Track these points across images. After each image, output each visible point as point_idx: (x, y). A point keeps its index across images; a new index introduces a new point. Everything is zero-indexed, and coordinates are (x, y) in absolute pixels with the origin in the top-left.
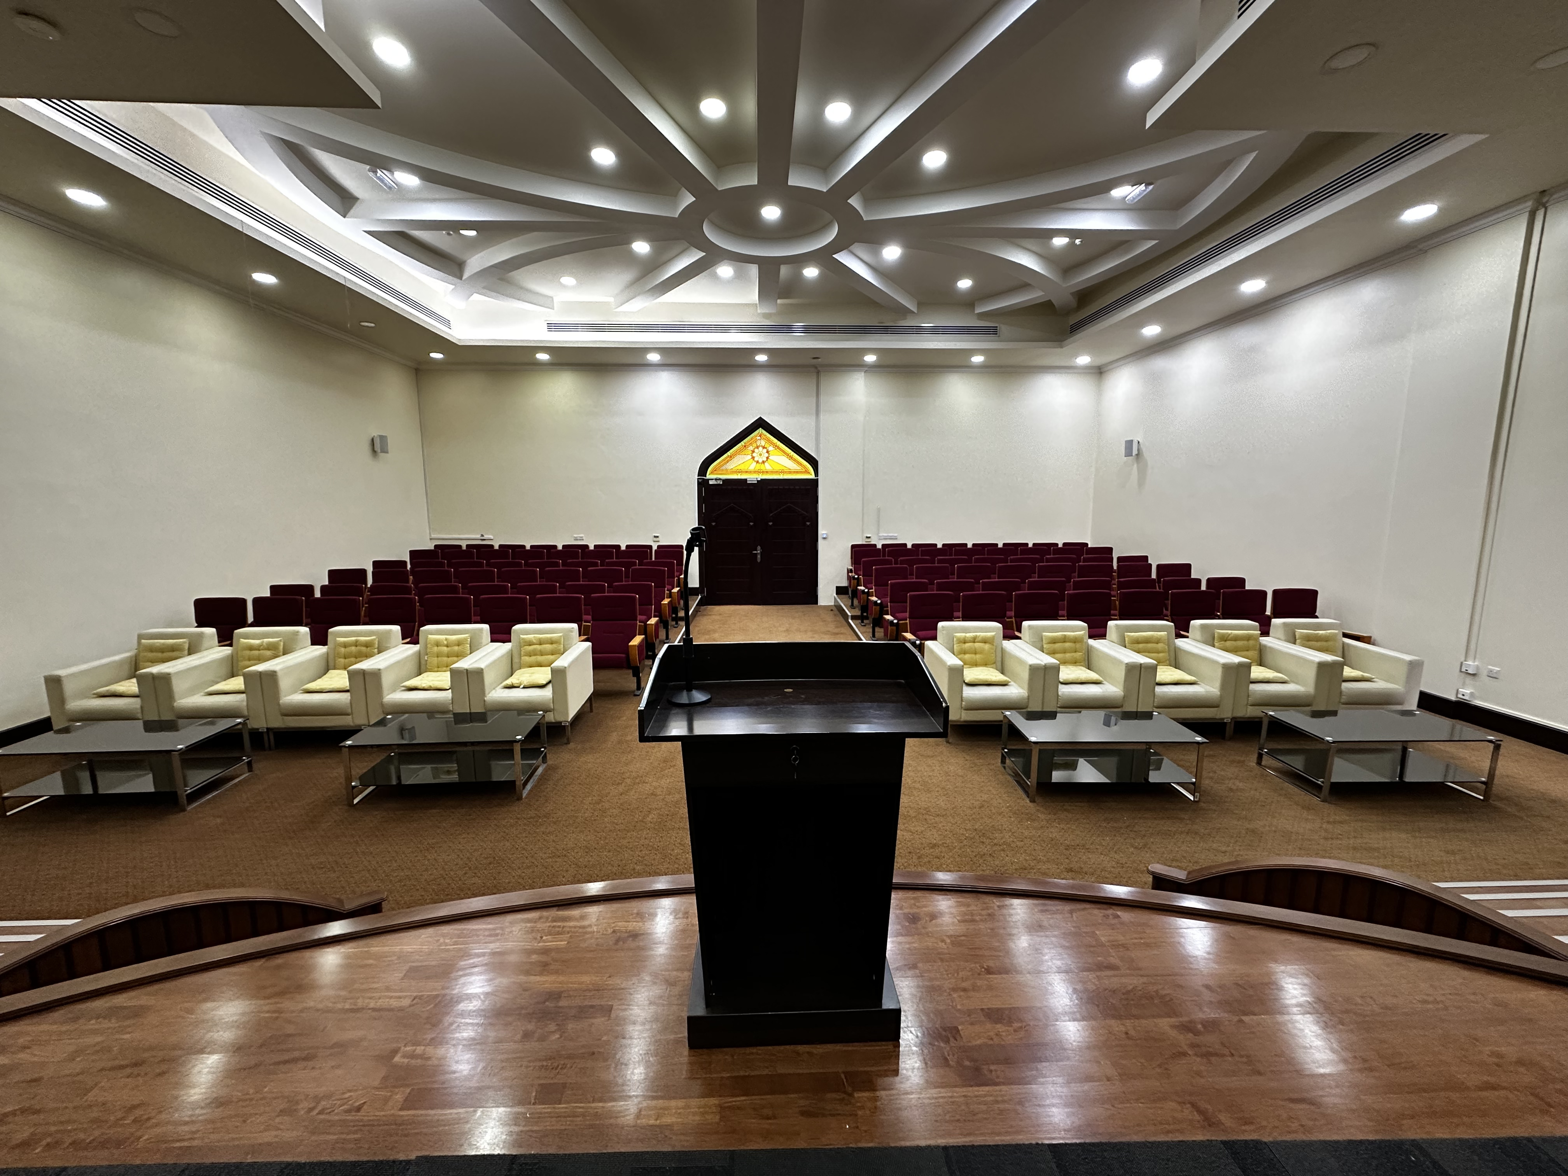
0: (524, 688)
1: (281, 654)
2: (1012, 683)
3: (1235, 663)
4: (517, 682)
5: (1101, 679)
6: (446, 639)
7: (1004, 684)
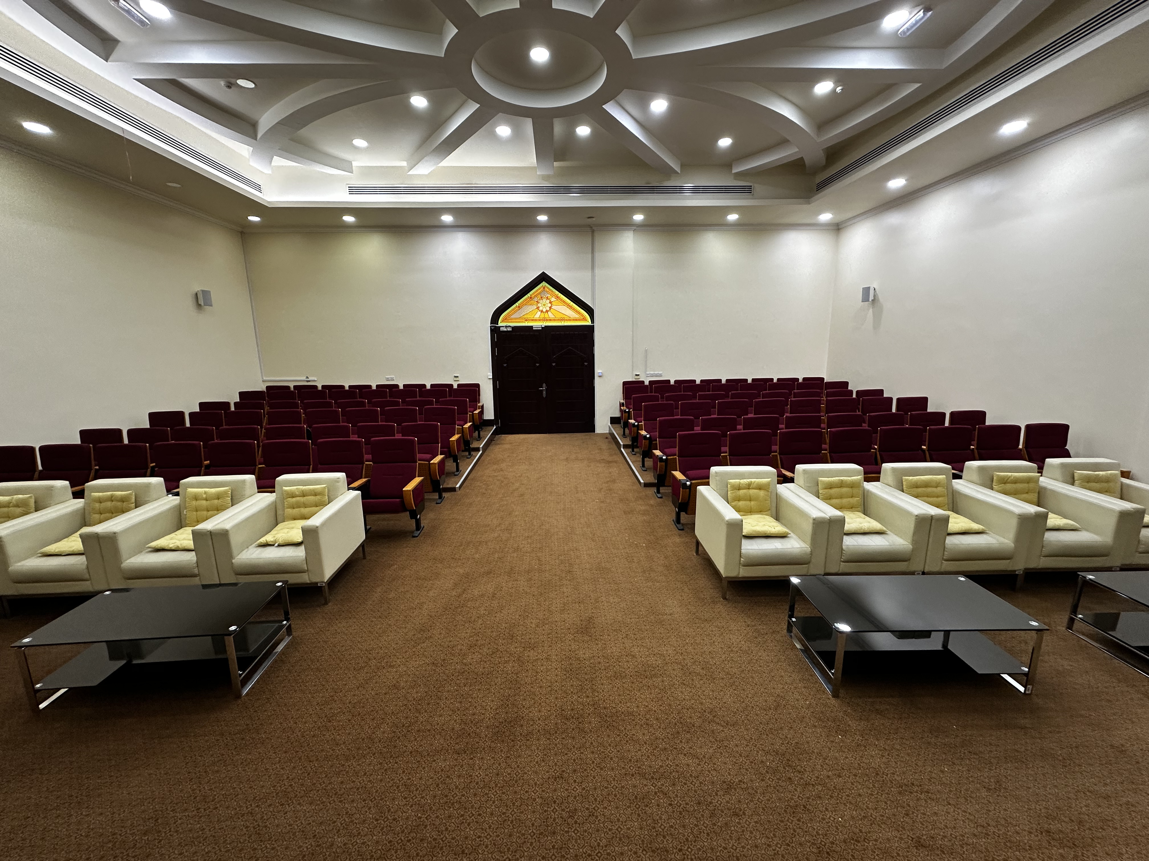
0: (279, 546)
1: (33, 509)
2: (792, 535)
3: (1031, 514)
4: (272, 540)
5: (884, 529)
6: (205, 493)
7: (783, 536)
